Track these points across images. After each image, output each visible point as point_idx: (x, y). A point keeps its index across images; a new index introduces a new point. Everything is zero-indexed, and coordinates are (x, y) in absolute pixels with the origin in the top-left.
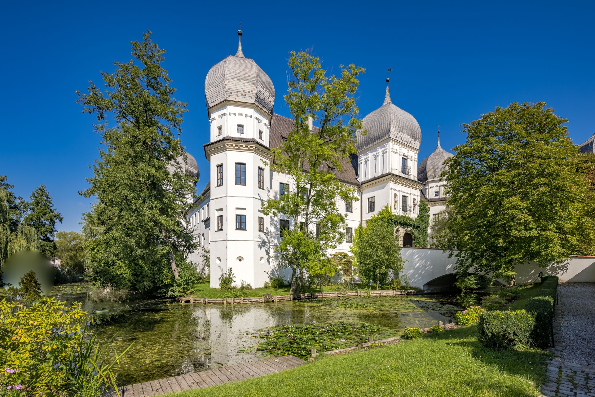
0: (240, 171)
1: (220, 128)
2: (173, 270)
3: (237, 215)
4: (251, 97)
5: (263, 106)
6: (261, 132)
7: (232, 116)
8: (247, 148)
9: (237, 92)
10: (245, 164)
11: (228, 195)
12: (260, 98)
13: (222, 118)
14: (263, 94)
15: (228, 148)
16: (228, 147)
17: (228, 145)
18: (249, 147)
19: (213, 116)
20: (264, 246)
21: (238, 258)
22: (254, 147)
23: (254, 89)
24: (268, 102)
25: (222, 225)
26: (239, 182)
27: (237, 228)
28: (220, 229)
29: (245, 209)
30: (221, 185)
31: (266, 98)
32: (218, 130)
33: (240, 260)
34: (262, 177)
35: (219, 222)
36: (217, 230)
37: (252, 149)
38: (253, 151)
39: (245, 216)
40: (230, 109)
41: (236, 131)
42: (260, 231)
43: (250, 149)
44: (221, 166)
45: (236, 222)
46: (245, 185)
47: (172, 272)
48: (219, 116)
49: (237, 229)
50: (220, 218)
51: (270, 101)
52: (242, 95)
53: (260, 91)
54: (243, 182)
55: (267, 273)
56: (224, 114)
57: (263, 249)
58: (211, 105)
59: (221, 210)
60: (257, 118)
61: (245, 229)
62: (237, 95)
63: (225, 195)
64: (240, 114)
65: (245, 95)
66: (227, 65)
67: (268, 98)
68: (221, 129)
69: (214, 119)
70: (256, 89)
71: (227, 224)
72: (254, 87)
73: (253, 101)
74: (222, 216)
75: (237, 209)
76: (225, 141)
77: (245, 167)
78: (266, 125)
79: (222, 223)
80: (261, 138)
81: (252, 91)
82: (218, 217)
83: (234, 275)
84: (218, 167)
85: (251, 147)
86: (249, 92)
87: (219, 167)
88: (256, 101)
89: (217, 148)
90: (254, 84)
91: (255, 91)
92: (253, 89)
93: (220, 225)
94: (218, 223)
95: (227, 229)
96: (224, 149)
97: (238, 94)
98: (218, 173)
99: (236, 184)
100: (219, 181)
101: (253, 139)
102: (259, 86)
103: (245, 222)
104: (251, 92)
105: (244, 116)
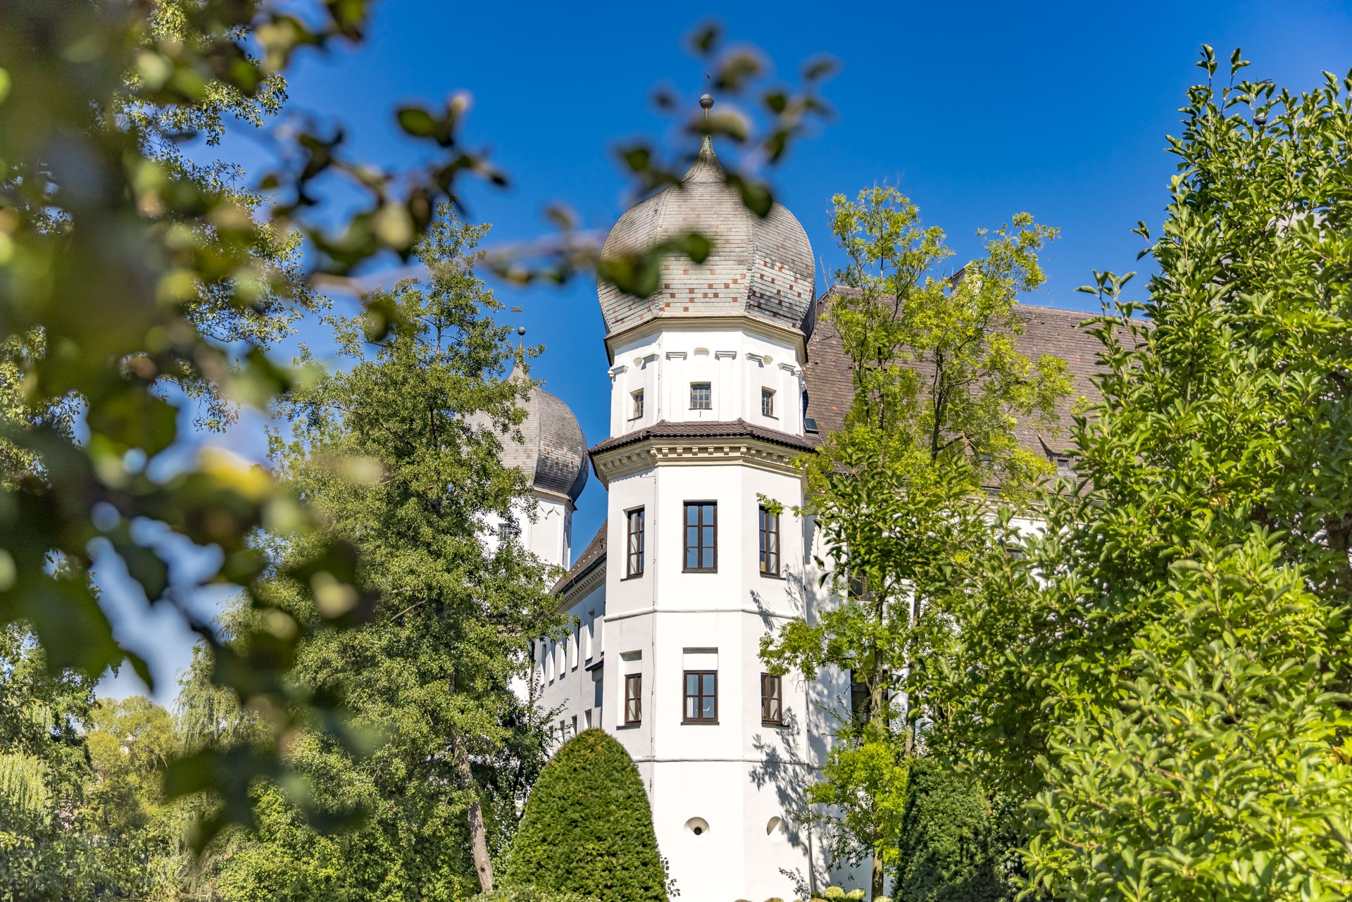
0: (700, 526)
1: (639, 396)
2: (478, 867)
3: (686, 673)
4: (735, 300)
5: (775, 314)
6: (767, 394)
7: (676, 361)
8: (722, 455)
9: (692, 291)
10: (714, 503)
11: (657, 608)
12: (762, 296)
13: (644, 367)
14: (773, 281)
15: (662, 460)
16: (660, 456)
17: (660, 450)
18: (727, 450)
19: (619, 360)
20: (773, 776)
21: (689, 822)
22: (743, 450)
23: (744, 276)
24: (791, 297)
25: (638, 709)
26: (693, 563)
27: (690, 714)
28: (631, 718)
29: (714, 650)
30: (639, 574)
31: (784, 289)
32: (632, 401)
33: (698, 831)
34: (773, 537)
35: (632, 696)
36: (622, 723)
37: (738, 454)
38: (740, 462)
39: (714, 673)
40: (670, 340)
41: (688, 403)
42: (767, 722)
43: (731, 454)
44: (640, 511)
45: (685, 696)
46: (714, 569)
47: (475, 874)
48: (637, 361)
49: (687, 721)
50: (634, 680)
51: (799, 294)
52: (705, 295)
53: (762, 276)
54: (707, 563)
55: (791, 876)
56: (651, 358)
57: (770, 787)
58: (615, 330)
59: (636, 655)
60: (752, 357)
61: (714, 721)
62: (692, 300)
63: (651, 609)
64: (702, 351)
65: (716, 295)
66: (660, 222)
67: (791, 287)
68: (642, 399)
69: (621, 370)
70: (749, 275)
71: (653, 705)
72: (742, 269)
73: (738, 310)
74: (638, 676)
75: (687, 651)
76: (652, 440)
77: (715, 512)
78: (784, 367)
79: (638, 699)
80: (767, 411)
81: (735, 281)
82: (628, 677)
83: (677, 886)
84: (629, 514)
85: (732, 449)
86: (727, 286)
87: (634, 516)
88: (749, 306)
89: (629, 458)
90: (741, 262)
91: (747, 282)
92: (738, 277)
93: (632, 704)
94: (627, 700)
95: (652, 722)
96: (648, 465)
97: (693, 296)
98: (630, 535)
99: (686, 569)
100: (634, 558)
101: (741, 422)
102: (759, 262)
103: (715, 696)
104: (732, 286)
105: (712, 354)
